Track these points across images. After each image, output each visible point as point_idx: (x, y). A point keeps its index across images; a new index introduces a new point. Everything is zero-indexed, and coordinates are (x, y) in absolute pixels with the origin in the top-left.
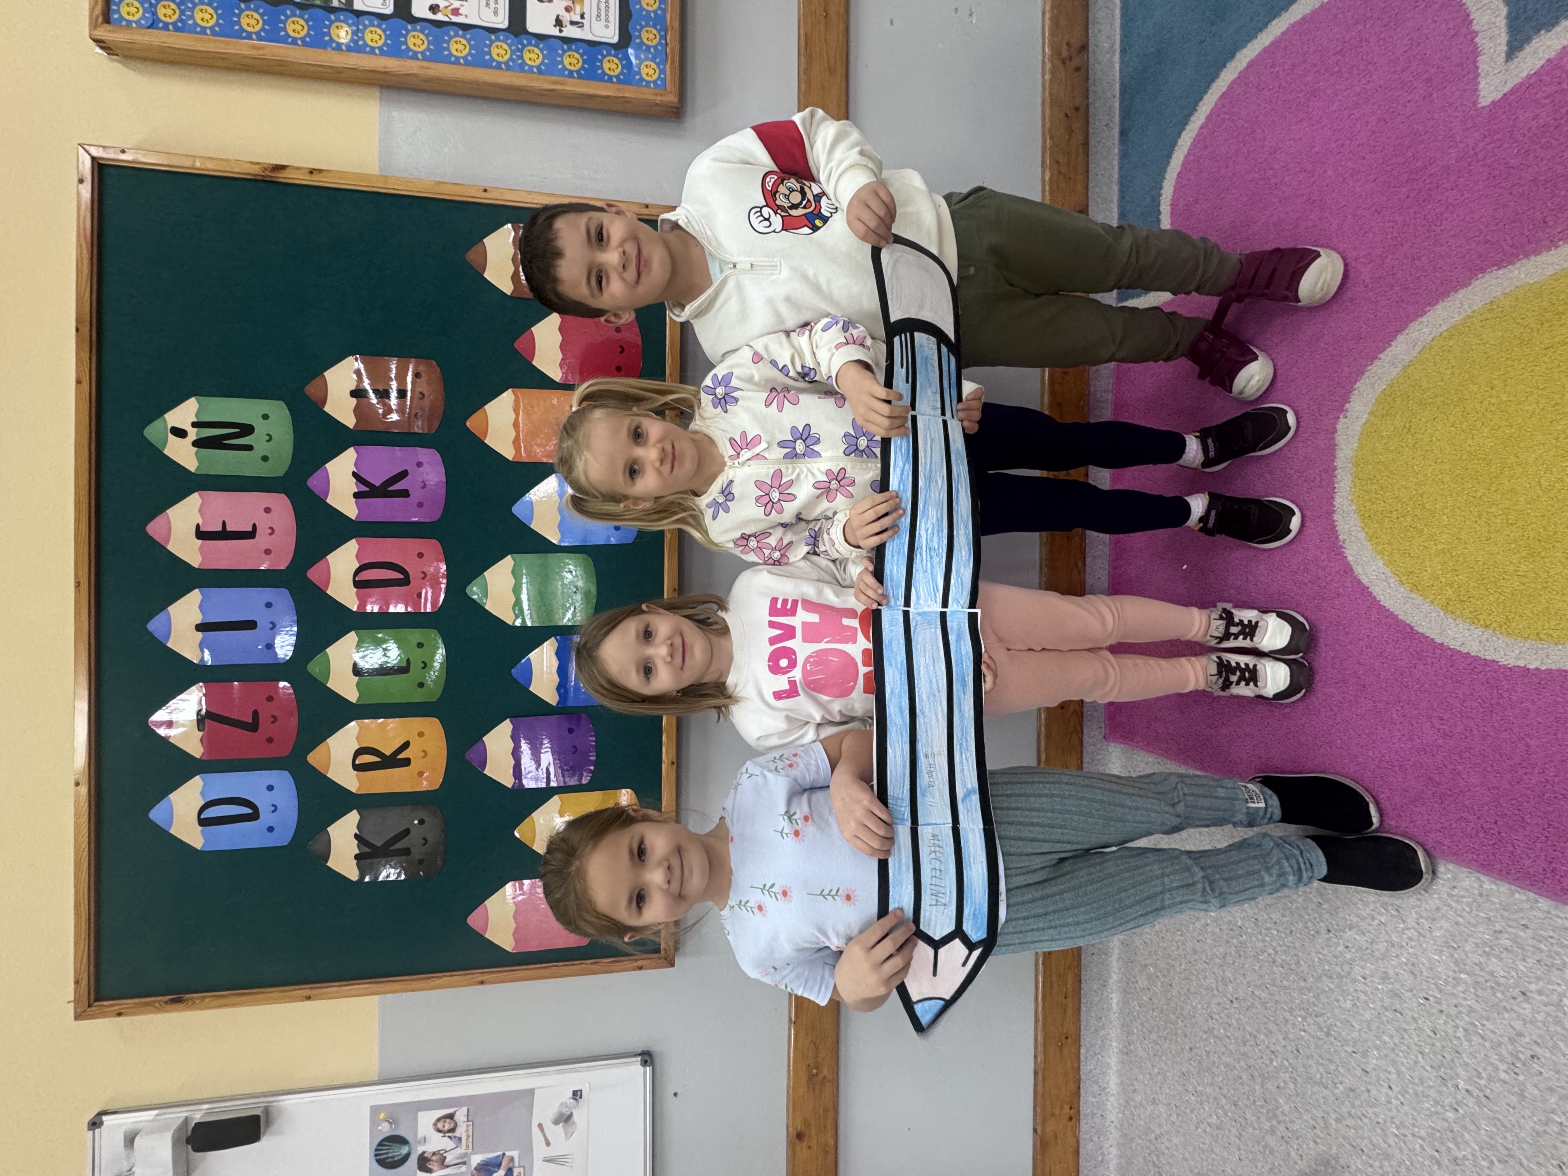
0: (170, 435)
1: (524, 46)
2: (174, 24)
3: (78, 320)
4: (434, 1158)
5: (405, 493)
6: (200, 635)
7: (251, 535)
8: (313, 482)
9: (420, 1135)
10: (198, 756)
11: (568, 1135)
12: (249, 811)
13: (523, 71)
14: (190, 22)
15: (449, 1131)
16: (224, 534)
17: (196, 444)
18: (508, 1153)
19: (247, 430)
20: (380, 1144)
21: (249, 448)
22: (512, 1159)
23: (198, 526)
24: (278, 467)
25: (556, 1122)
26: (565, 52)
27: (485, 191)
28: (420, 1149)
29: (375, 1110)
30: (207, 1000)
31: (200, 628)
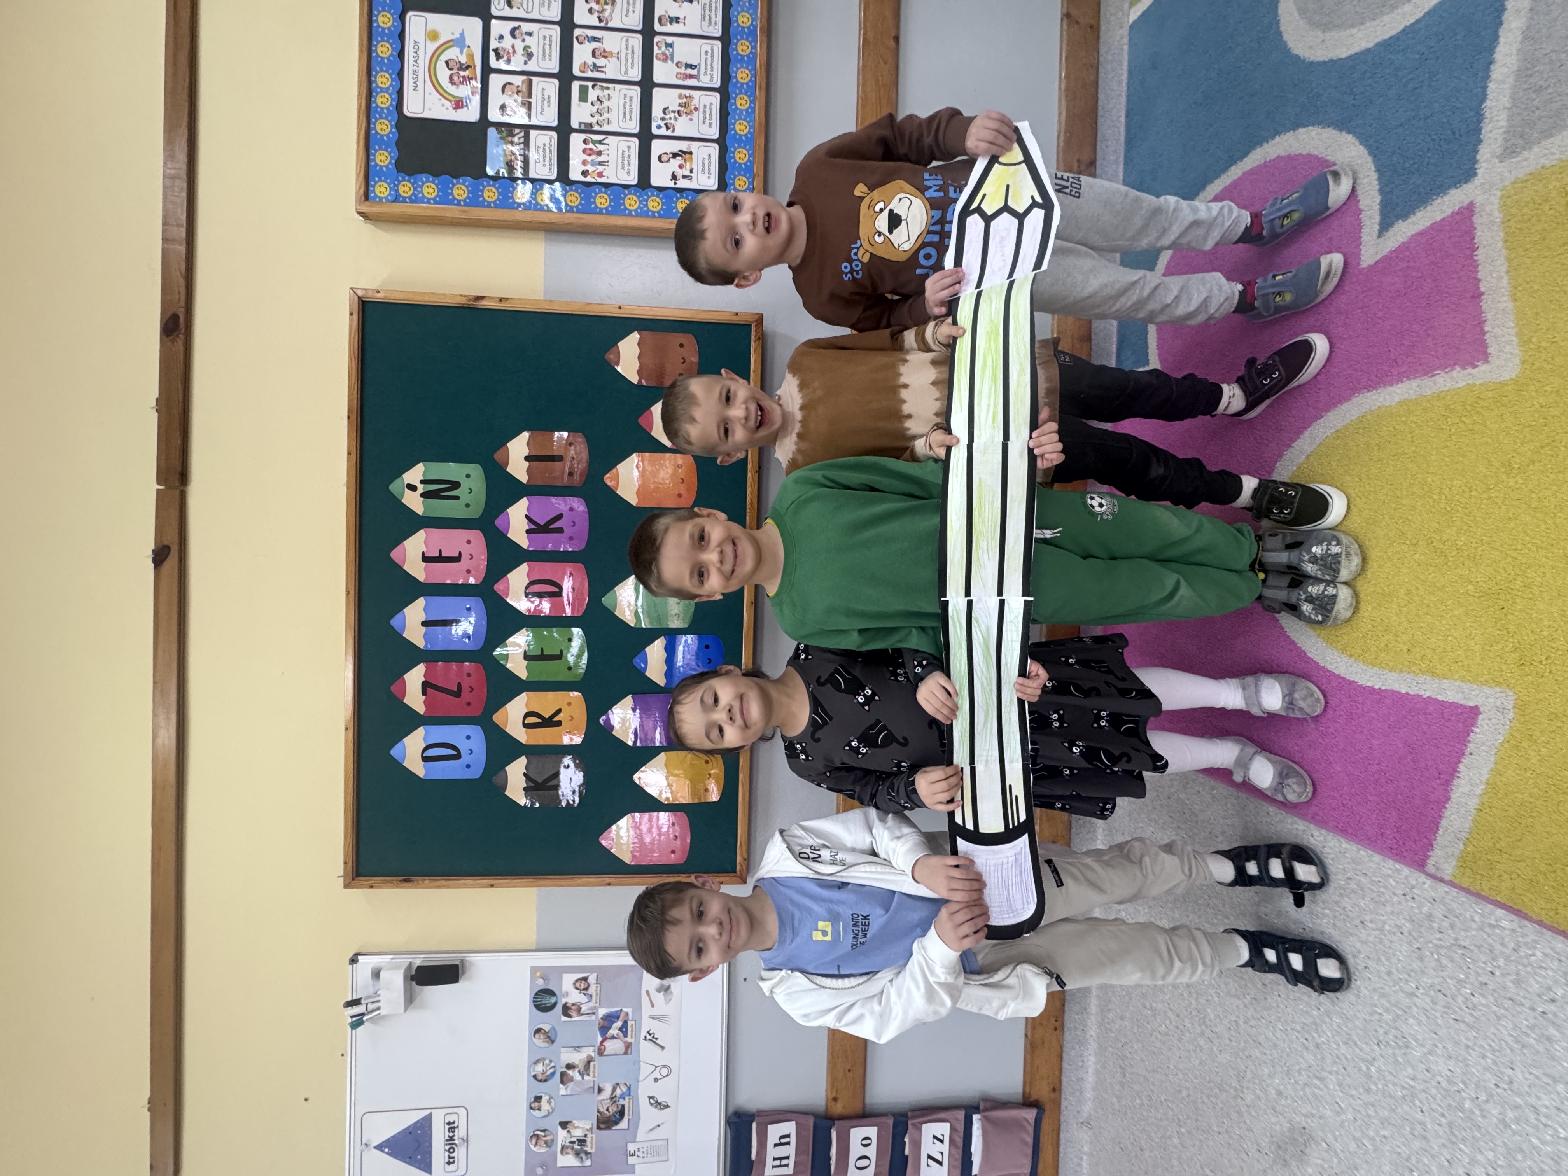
0: (406, 490)
1: (649, 197)
2: (410, 198)
3: (349, 411)
4: (573, 1008)
5: (560, 530)
6: (424, 629)
7: (457, 559)
8: (498, 522)
9: (564, 989)
10: (422, 713)
11: (667, 1001)
12: (454, 753)
13: (648, 216)
14: (420, 195)
15: (584, 989)
16: (441, 559)
17: (422, 495)
18: (625, 1010)
19: (456, 485)
20: (536, 994)
21: (457, 498)
22: (627, 1014)
23: (423, 553)
24: (475, 512)
25: (659, 991)
26: (678, 199)
27: (620, 308)
28: (564, 1001)
29: (534, 970)
30: (427, 882)
31: (424, 624)
